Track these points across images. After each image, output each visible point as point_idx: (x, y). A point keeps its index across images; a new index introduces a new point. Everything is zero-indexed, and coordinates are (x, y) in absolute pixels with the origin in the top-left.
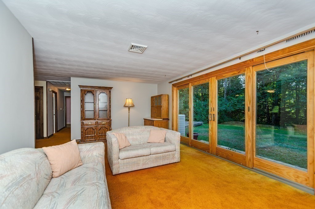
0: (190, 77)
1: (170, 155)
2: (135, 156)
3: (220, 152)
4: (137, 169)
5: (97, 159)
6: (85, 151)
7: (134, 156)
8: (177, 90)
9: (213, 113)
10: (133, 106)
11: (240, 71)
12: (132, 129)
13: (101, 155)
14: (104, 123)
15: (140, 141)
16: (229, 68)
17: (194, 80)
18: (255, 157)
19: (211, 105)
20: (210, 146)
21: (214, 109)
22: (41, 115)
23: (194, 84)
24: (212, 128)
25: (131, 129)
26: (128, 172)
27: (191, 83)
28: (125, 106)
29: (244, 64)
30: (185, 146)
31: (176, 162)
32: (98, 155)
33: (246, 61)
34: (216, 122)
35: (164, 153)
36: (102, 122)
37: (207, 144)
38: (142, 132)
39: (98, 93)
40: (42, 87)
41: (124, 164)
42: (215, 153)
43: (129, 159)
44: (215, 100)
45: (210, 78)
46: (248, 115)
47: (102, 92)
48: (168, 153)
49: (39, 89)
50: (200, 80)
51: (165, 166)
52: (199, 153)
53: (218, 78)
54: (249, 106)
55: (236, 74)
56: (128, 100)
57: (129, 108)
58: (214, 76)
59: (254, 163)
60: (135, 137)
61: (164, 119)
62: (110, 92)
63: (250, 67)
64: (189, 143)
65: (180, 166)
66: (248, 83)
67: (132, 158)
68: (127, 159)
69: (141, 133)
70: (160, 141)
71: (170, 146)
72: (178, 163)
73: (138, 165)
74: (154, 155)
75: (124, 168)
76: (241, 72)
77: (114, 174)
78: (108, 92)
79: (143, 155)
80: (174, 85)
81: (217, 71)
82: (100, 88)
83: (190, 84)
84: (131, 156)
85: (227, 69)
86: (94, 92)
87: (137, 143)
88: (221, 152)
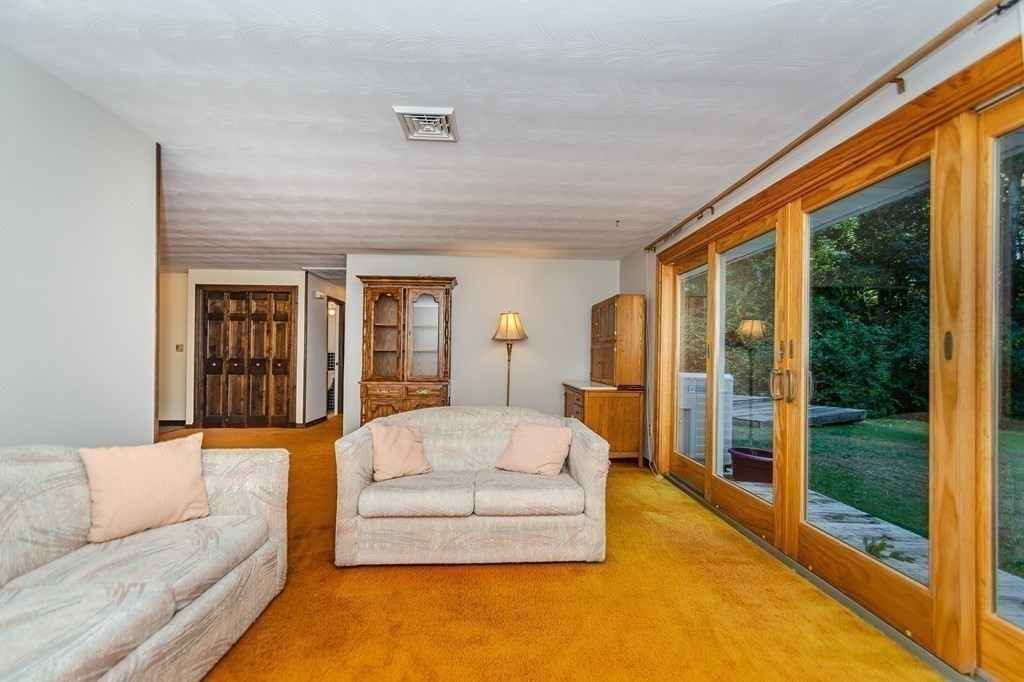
0: (708, 219)
1: (556, 527)
2: (411, 514)
3: (817, 553)
4: (419, 562)
5: (256, 504)
6: (222, 474)
7: (407, 513)
8: (674, 277)
9: (788, 364)
10: (522, 338)
11: (903, 155)
12: (452, 415)
13: (269, 493)
14: (425, 392)
15: (470, 461)
16: (850, 147)
17: (720, 228)
18: (987, 612)
19: (780, 329)
20: (778, 515)
21: (794, 347)
22: (292, 364)
23: (724, 243)
24: (783, 434)
25: (448, 417)
26: (388, 565)
27: (716, 240)
28: (496, 340)
29: (919, 110)
30: (690, 500)
31: (584, 562)
32: (258, 490)
33: (929, 94)
34: (798, 406)
35: (533, 518)
36: (420, 389)
37: (764, 505)
38: (483, 429)
39: (411, 296)
40: (295, 288)
41: (373, 534)
42: (796, 552)
43: (394, 519)
44: (798, 305)
45: (780, 212)
46: (943, 377)
47: (425, 294)
48: (541, 519)
49: (288, 293)
50: (744, 224)
51: (536, 566)
52: (732, 538)
53: (809, 202)
54: (947, 327)
55: (885, 169)
56: (504, 316)
57: (509, 344)
58: (793, 199)
59: (985, 647)
60: (455, 444)
61: (622, 388)
62: (447, 292)
63: (955, 120)
64: (706, 491)
65: (593, 580)
66: (944, 204)
67: (401, 517)
68: (386, 521)
69: (480, 431)
70: (542, 469)
71: (557, 491)
72: (594, 567)
73: (427, 549)
74: (489, 520)
75: (372, 548)
76: (908, 155)
77: (338, 562)
78: (441, 295)
79: (439, 512)
80: (663, 258)
81: (800, 171)
82: (416, 281)
83: (712, 247)
84: (396, 512)
85: (844, 151)
86: (398, 293)
87: (460, 465)
88: (819, 550)
